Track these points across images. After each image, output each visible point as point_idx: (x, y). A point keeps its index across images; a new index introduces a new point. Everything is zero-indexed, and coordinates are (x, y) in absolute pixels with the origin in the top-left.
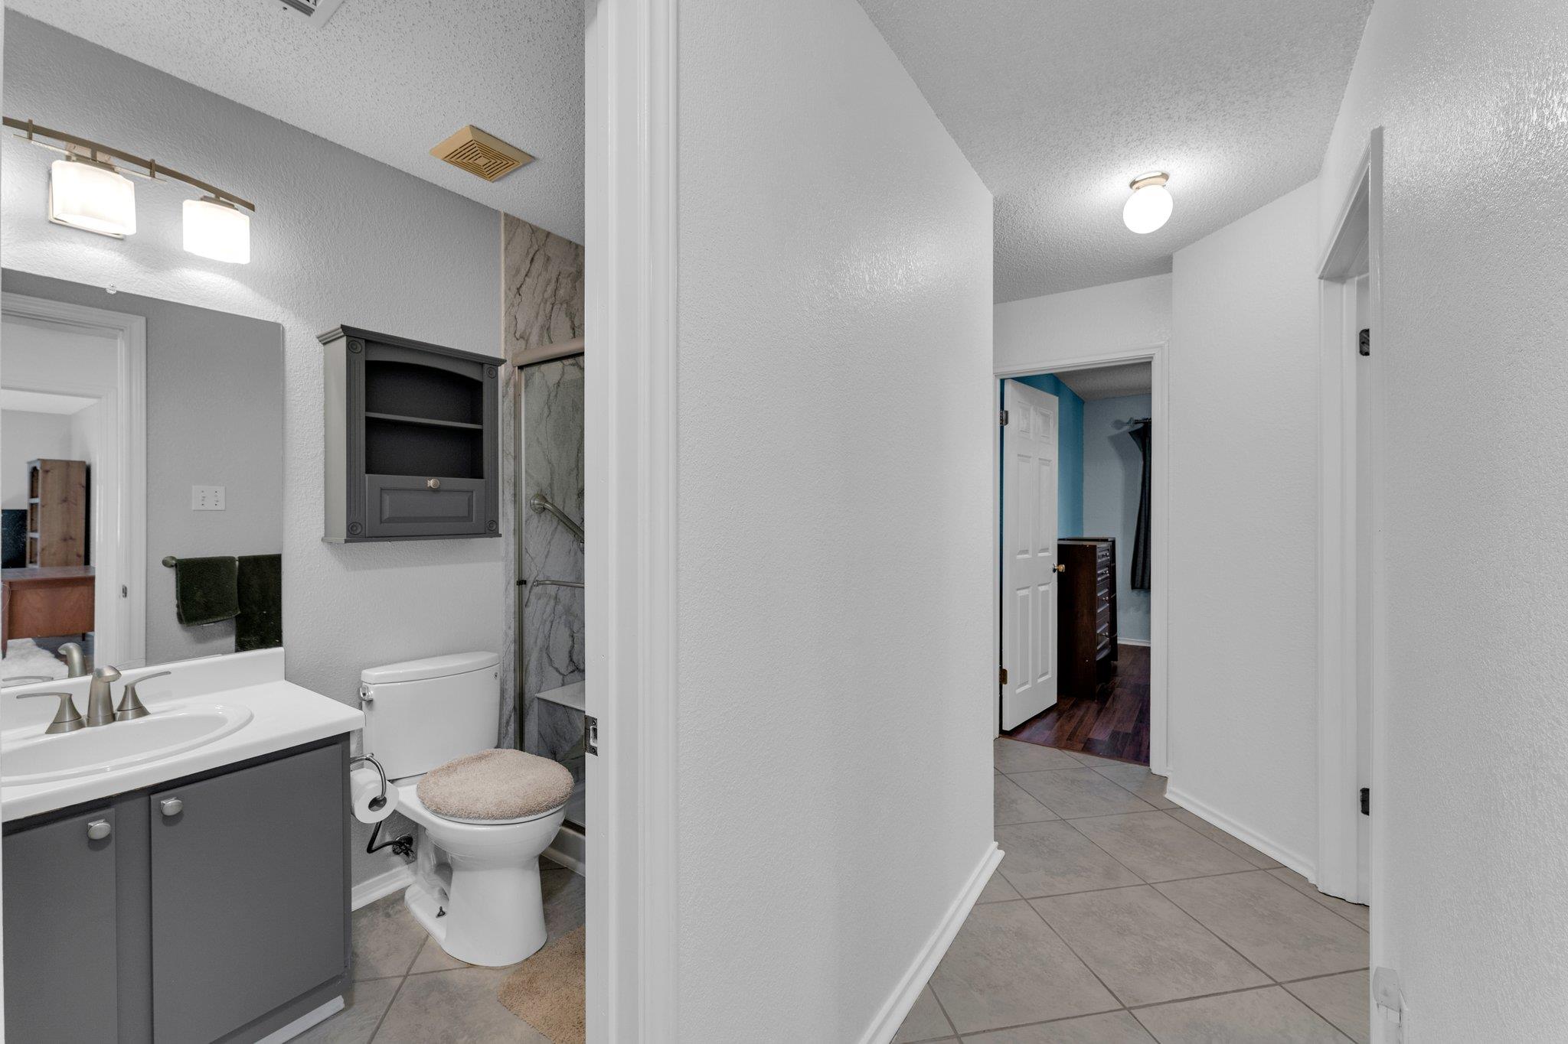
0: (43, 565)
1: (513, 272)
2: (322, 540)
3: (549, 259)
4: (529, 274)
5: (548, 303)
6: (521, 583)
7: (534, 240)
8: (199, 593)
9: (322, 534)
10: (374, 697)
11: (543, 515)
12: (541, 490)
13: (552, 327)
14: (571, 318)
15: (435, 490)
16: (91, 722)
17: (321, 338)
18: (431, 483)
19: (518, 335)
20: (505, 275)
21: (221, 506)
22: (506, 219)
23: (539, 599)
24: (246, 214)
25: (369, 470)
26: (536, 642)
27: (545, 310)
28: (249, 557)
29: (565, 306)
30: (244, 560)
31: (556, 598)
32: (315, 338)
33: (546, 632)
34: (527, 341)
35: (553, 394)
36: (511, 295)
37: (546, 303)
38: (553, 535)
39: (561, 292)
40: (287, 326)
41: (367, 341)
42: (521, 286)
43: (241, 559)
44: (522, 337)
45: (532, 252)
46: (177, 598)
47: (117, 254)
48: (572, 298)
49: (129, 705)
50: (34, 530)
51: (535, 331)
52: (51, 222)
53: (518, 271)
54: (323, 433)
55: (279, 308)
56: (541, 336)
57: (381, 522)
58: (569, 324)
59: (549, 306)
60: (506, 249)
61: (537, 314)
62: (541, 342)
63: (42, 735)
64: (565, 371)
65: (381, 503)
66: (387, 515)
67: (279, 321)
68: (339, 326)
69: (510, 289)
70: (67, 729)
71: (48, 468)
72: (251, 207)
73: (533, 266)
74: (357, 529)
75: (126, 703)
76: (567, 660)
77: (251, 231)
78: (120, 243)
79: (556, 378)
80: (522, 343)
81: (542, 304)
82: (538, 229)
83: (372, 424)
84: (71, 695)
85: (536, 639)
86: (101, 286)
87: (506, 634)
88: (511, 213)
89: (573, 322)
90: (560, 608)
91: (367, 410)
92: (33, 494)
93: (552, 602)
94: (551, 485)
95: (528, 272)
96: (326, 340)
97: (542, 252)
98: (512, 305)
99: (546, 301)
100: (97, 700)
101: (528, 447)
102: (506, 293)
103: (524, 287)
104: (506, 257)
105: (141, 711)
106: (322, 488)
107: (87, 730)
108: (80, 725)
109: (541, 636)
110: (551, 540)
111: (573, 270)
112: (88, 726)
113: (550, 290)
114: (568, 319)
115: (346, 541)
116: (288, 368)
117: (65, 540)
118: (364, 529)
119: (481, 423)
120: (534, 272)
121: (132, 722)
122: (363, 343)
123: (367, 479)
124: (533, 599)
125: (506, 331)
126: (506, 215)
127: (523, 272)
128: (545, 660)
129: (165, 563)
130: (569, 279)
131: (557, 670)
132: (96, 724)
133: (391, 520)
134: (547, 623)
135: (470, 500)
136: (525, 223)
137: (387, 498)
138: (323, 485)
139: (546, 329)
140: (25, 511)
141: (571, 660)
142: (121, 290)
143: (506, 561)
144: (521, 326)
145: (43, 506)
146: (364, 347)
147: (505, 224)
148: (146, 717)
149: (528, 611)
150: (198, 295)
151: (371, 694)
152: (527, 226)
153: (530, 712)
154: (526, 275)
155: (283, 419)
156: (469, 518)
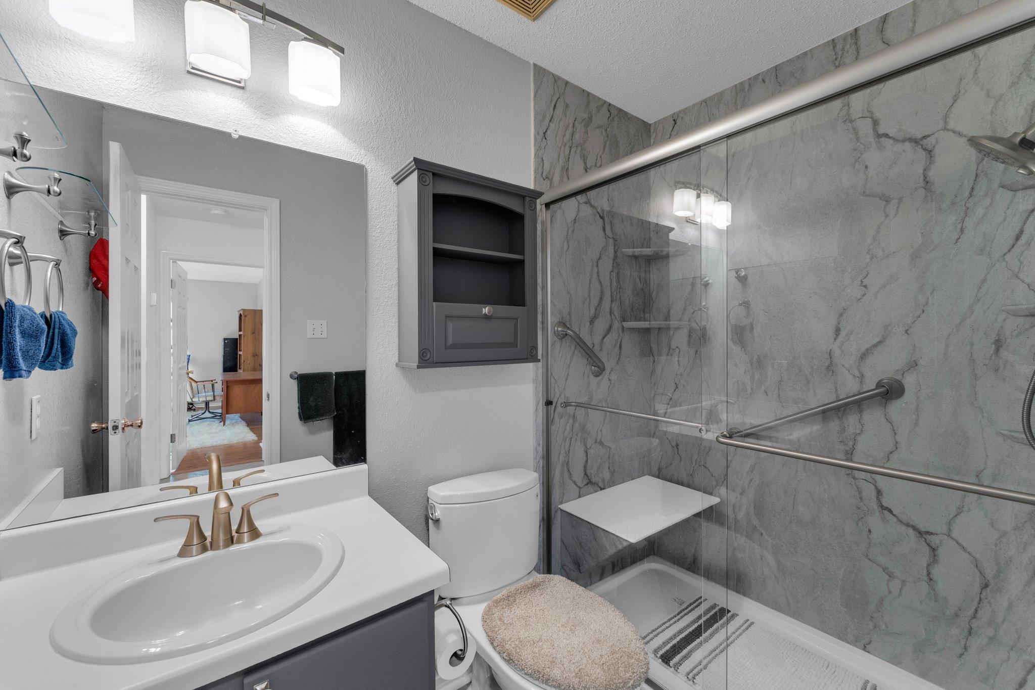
0: (244, 371)
1: (540, 118)
2: (397, 365)
3: (567, 106)
4: (553, 120)
5: (567, 147)
6: (549, 403)
7: (556, 89)
8: (312, 399)
9: (395, 359)
10: (440, 517)
11: (564, 340)
12: (562, 318)
13: (570, 168)
14: (584, 160)
15: (487, 317)
16: (214, 546)
17: (395, 178)
18: (486, 310)
19: (544, 175)
20: (535, 121)
21: (324, 335)
22: (535, 69)
23: (561, 418)
24: (338, 55)
25: (436, 299)
26: (559, 458)
27: (564, 153)
28: (341, 372)
29: (579, 148)
30: (338, 375)
31: (574, 416)
32: (390, 180)
33: (566, 449)
34: (551, 181)
35: (570, 230)
36: (539, 138)
37: (565, 147)
38: (571, 358)
39: (577, 136)
40: (369, 167)
41: (434, 174)
42: (546, 131)
43: (337, 374)
44: (547, 178)
45: (555, 99)
46: (298, 403)
47: (240, 101)
48: (585, 142)
49: (245, 529)
50: (240, 351)
51: (557, 172)
52: (189, 72)
53: (544, 117)
54: (396, 267)
55: (362, 151)
56: (562, 177)
57: (446, 349)
58: (583, 165)
59: (567, 149)
60: (535, 96)
61: (559, 156)
62: (561, 181)
63: (175, 557)
64: (580, 209)
65: (446, 332)
66: (450, 342)
67: (363, 163)
68: (412, 159)
69: (538, 133)
70: (194, 553)
71: (246, 314)
72: (341, 50)
73: (555, 112)
74: (427, 355)
75: (242, 527)
76: (583, 474)
77: (341, 80)
78: (241, 91)
79: (573, 215)
80: (547, 182)
81: (563, 147)
82: (559, 78)
83: (439, 255)
84: (198, 517)
85: (559, 455)
86: (228, 131)
87: (537, 451)
88: (539, 64)
89: (585, 164)
90: (577, 425)
91: (434, 241)
92: (240, 330)
93: (571, 420)
94: (569, 313)
95: (552, 118)
96: (399, 180)
97: (561, 99)
98: (540, 148)
99: (565, 144)
100: (219, 525)
101: (553, 278)
102: (535, 137)
103: (549, 131)
104: (535, 104)
105: (255, 534)
106: (396, 317)
107: (209, 554)
108: (204, 549)
109: (563, 451)
110: (570, 364)
111: (586, 116)
112: (211, 549)
113: (568, 133)
114: (582, 161)
115: (418, 367)
116: (370, 207)
117: (254, 356)
118: (432, 354)
119: (523, 254)
120: (556, 119)
121: (247, 545)
122: (431, 175)
123: (434, 306)
124: (557, 418)
125: (535, 172)
126: (535, 65)
127: (548, 118)
128: (566, 474)
129: (291, 376)
130: (583, 124)
131: (575, 484)
132: (218, 548)
133: (454, 346)
134: (567, 440)
135: (516, 326)
136: (549, 73)
137: (450, 325)
138: (396, 314)
139: (566, 170)
140: (237, 339)
141: (586, 474)
142: (243, 134)
143: (537, 382)
144: (547, 167)
145: (244, 336)
146: (431, 180)
147: (535, 74)
148: (258, 540)
149: (553, 429)
150: (301, 139)
151: (438, 514)
152: (551, 76)
153: (555, 522)
154: (550, 121)
155: (366, 255)
156: (514, 344)
